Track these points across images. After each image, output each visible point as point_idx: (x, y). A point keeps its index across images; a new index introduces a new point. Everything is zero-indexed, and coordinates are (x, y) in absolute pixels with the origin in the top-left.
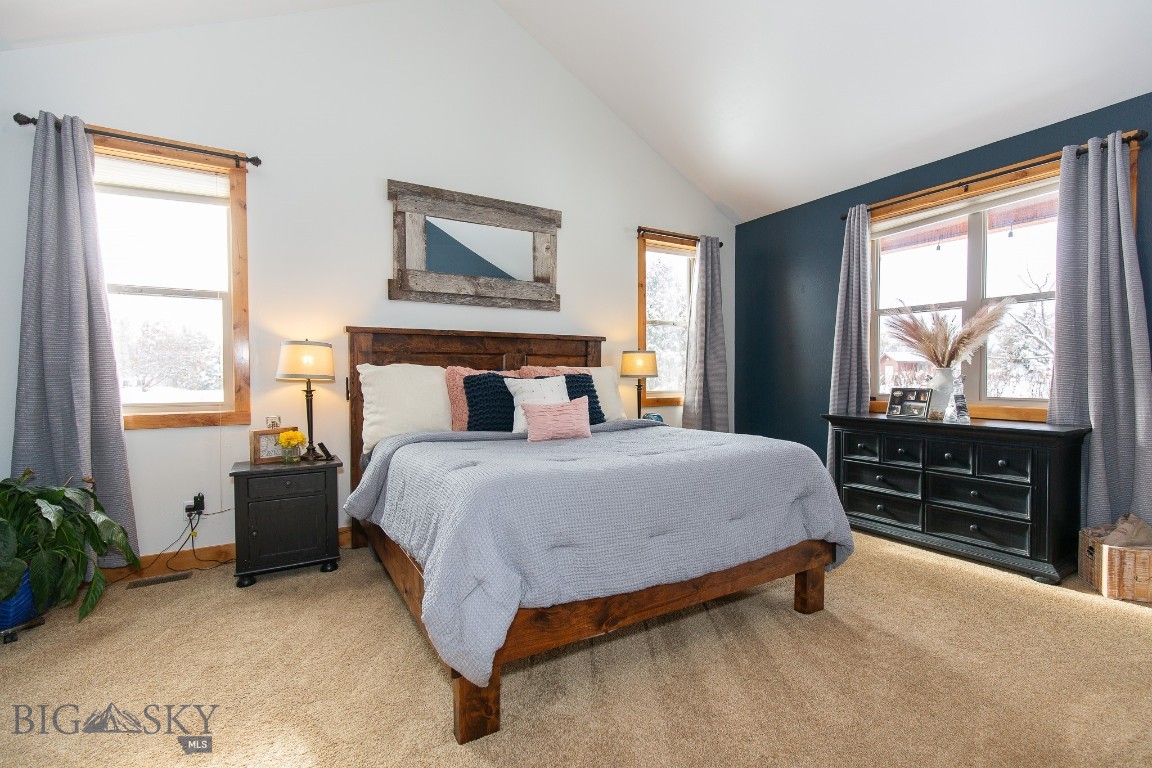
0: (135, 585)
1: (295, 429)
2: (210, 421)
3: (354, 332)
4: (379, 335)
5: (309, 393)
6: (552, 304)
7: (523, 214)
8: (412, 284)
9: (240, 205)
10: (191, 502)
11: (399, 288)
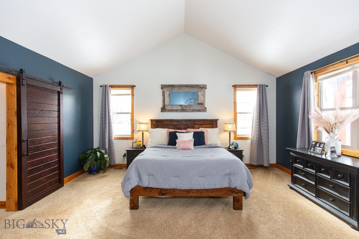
0: (114, 169)
1: (140, 141)
2: (127, 139)
3: (152, 121)
4: (157, 121)
5: (143, 134)
6: (205, 110)
7: (195, 87)
8: (166, 108)
9: (133, 95)
10: (124, 154)
11: (163, 109)
